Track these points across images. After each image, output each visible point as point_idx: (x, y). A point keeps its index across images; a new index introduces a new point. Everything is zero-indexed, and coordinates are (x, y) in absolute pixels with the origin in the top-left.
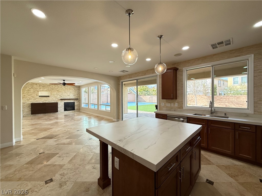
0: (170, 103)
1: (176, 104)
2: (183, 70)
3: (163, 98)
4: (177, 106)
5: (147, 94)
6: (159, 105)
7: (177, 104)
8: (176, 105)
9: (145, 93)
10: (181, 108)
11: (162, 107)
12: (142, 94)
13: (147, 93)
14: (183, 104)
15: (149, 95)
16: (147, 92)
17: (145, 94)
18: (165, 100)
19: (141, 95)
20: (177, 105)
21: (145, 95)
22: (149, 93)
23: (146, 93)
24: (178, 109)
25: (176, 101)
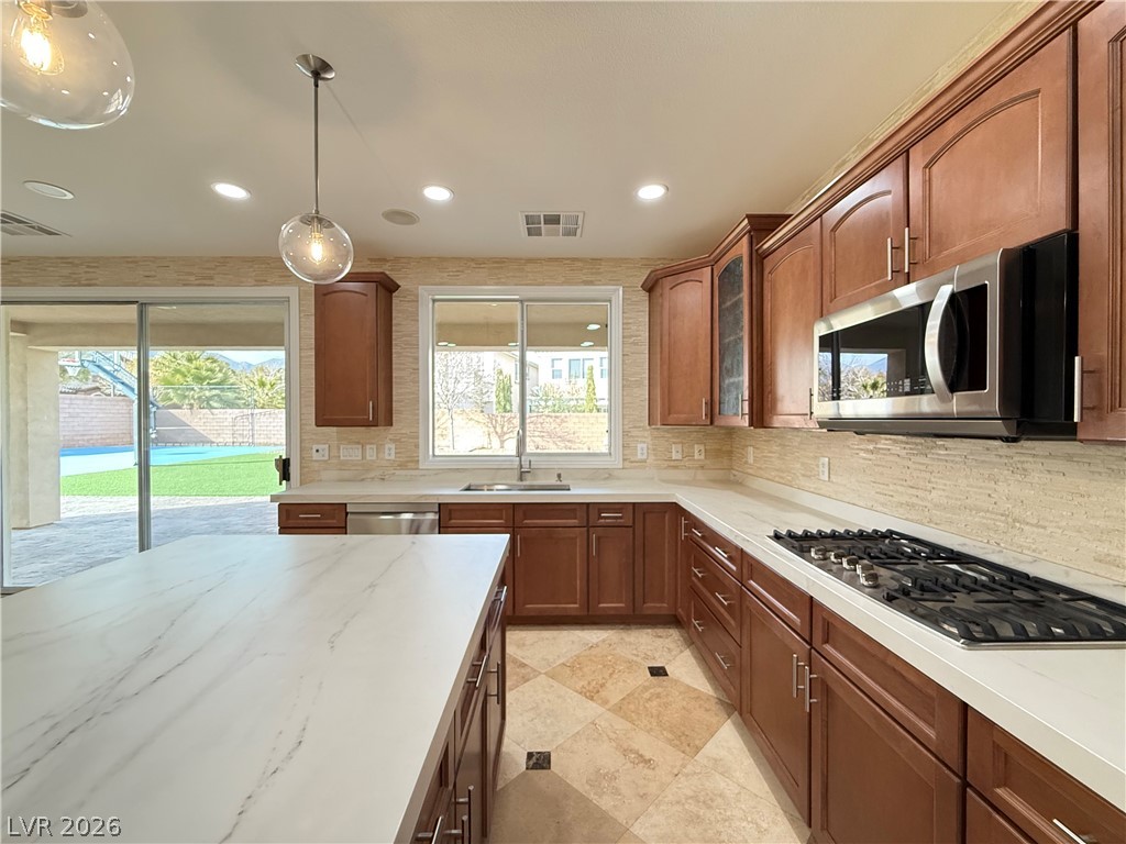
0: (358, 443)
1: (390, 449)
2: (417, 296)
3: (322, 420)
4: (393, 457)
5: (220, 399)
6: (302, 458)
7: (393, 446)
8: (390, 452)
9: (207, 393)
10: (411, 465)
11: (316, 464)
12: (185, 397)
13: (223, 392)
14: (417, 446)
15: (230, 405)
16: (223, 390)
17: (208, 399)
18: (335, 429)
19: (180, 408)
20: (393, 452)
21: (206, 403)
22: (231, 395)
23: (217, 392)
24: (397, 472)
25: (391, 437)
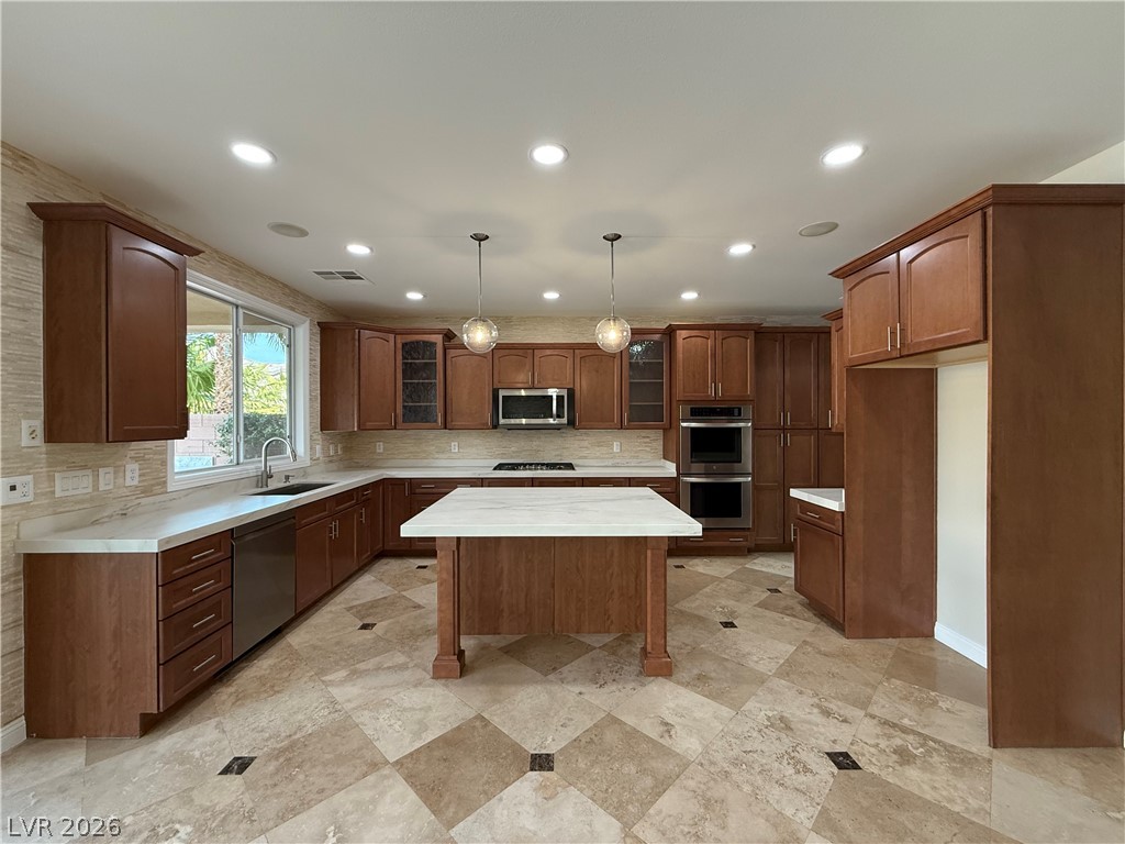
1: (132, 471)
4: (136, 482)
10: (157, 489)
14: (164, 464)
20: (136, 474)
24: (143, 501)
25: (132, 454)
